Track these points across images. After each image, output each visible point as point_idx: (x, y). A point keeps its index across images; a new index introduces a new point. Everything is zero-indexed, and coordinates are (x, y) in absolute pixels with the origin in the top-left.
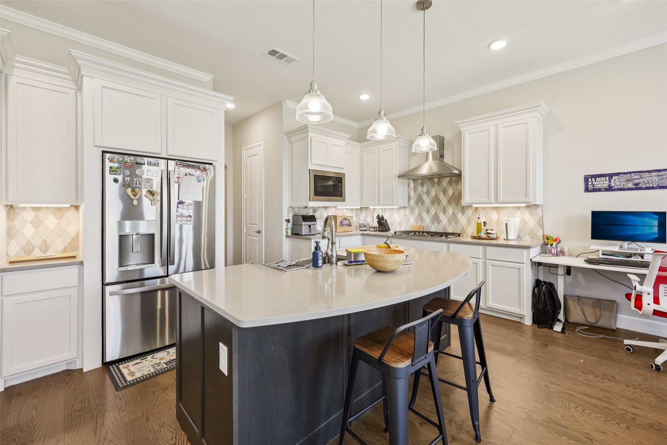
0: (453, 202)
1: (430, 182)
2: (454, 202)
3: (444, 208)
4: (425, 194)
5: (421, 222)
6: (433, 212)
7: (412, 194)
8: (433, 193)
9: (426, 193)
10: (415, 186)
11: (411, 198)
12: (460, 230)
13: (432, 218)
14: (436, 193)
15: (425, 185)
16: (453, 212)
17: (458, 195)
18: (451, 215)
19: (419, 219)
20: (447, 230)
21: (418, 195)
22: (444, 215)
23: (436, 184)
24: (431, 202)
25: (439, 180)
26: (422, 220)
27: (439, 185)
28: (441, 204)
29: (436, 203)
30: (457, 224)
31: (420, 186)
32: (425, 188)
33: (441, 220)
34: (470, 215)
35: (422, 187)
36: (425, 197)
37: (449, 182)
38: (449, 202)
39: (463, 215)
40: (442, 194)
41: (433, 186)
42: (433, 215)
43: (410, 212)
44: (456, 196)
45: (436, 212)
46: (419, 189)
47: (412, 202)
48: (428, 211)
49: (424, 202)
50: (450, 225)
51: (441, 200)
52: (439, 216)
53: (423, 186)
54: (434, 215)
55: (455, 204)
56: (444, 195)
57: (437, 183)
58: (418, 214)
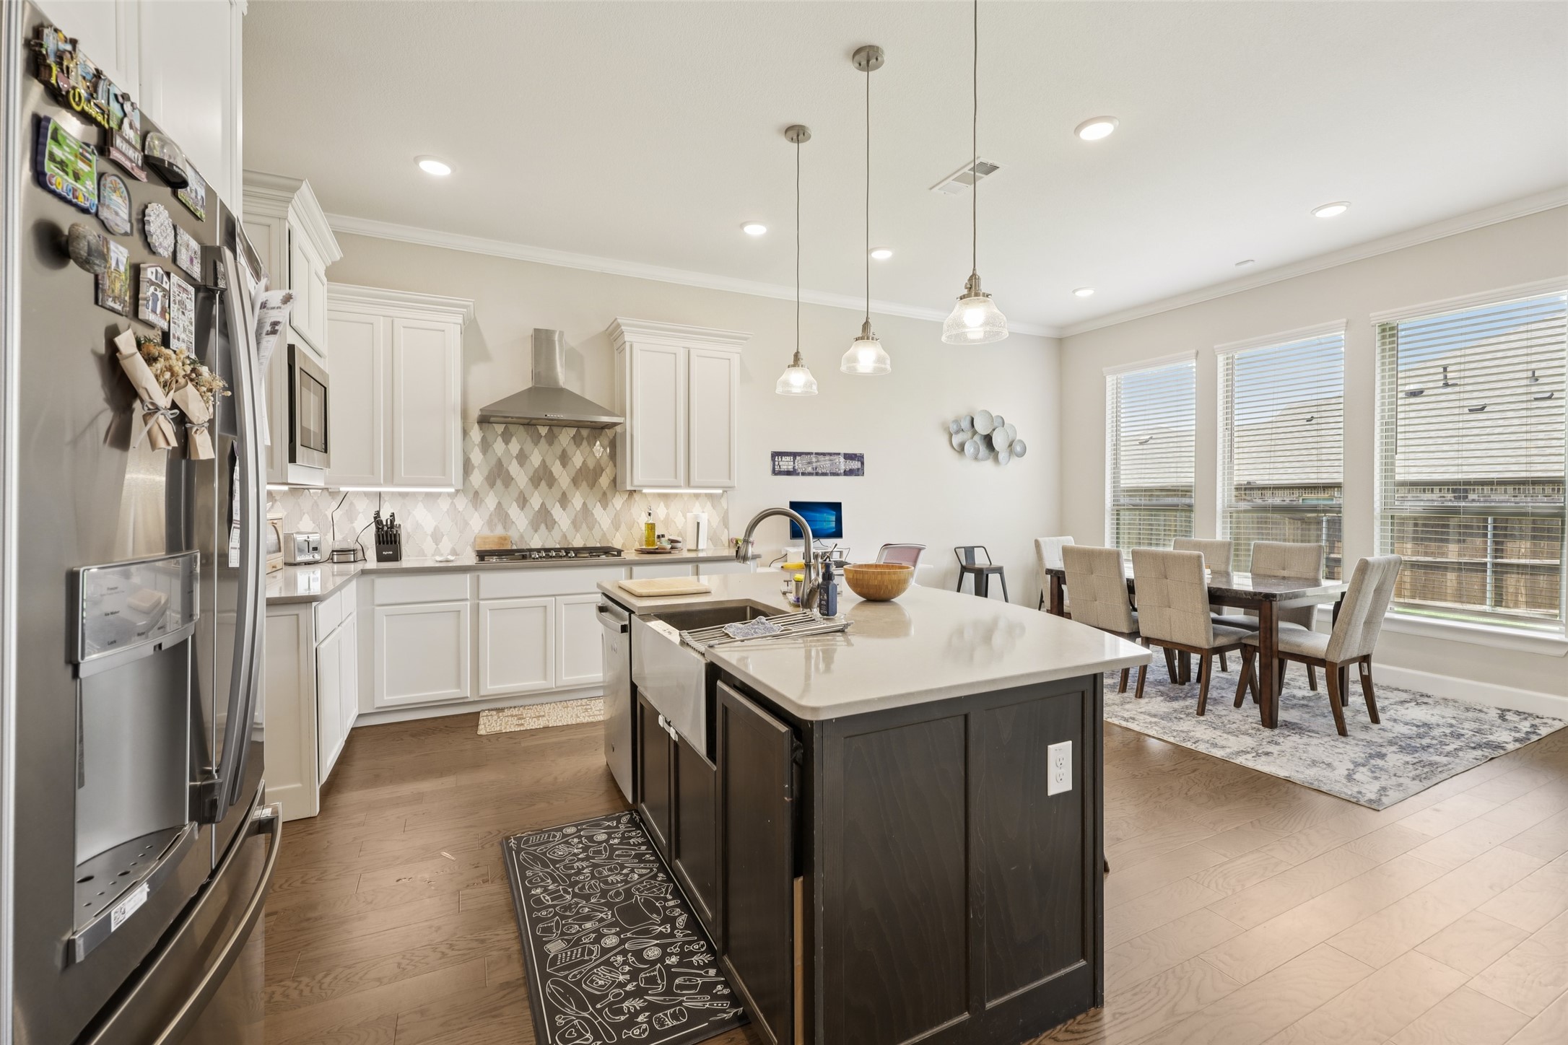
0: (582, 481)
1: (528, 434)
2: (584, 482)
3: (564, 494)
4: (515, 462)
5: (504, 528)
6: (535, 502)
7: (477, 457)
8: (536, 459)
9: (517, 458)
10: (484, 439)
11: (473, 467)
12: (598, 540)
13: (533, 517)
14: (543, 461)
15: (514, 439)
16: (584, 502)
17: (594, 468)
18: (578, 509)
19: (499, 520)
20: (569, 543)
21: (493, 462)
22: (564, 510)
23: (543, 440)
24: (531, 480)
25: (550, 430)
26: (505, 523)
27: (551, 443)
28: (556, 484)
29: (543, 483)
30: (591, 529)
31: (499, 439)
32: (514, 447)
33: (555, 522)
34: (618, 509)
35: (507, 442)
36: (514, 468)
37: (574, 438)
38: (575, 481)
39: (604, 509)
40: (558, 462)
41: (536, 444)
42: (536, 509)
43: (470, 505)
44: (590, 470)
45: (543, 504)
46: (499, 446)
47: (477, 478)
48: (523, 501)
49: (513, 479)
50: (577, 531)
51: (557, 477)
52: (552, 512)
53: (510, 441)
54: (539, 511)
55: (589, 486)
56: (564, 465)
57: (545, 436)
58: (495, 509)
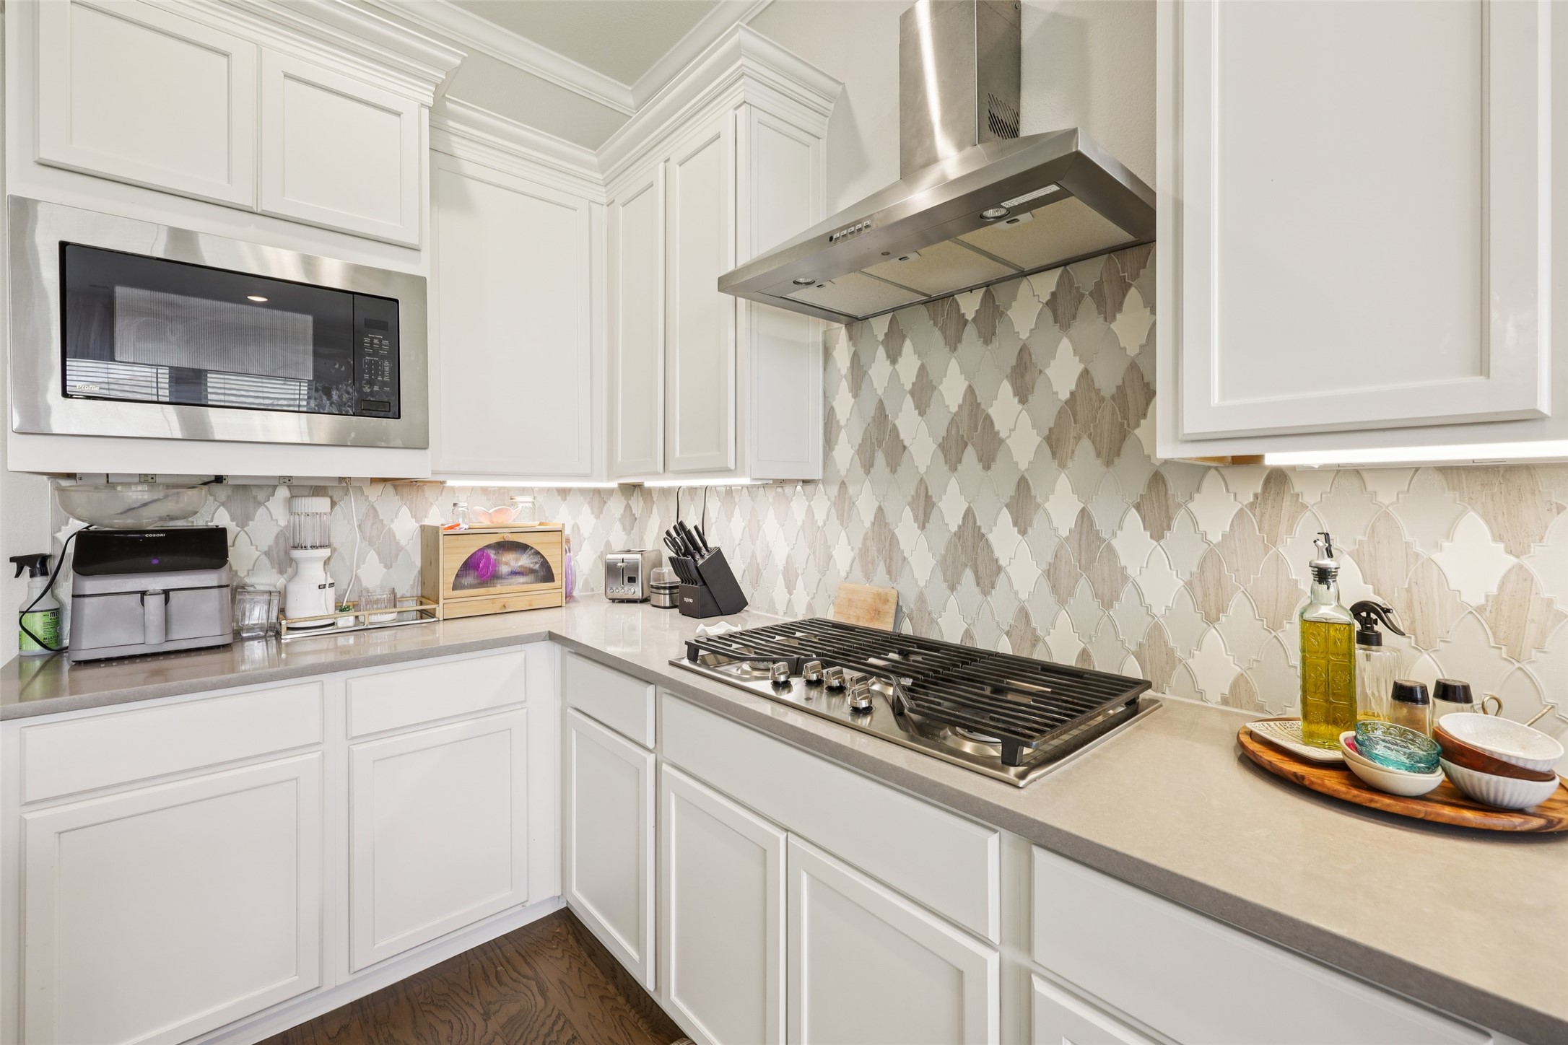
0: (1078, 438)
1: (935, 324)
2: (1086, 443)
3: (1023, 484)
4: (909, 402)
5: (889, 572)
6: (951, 509)
7: (844, 402)
8: (952, 391)
9: (912, 393)
10: (855, 359)
11: (839, 428)
12: (1133, 648)
13: (947, 550)
14: (971, 391)
15: (908, 346)
16: (1083, 511)
17: (1121, 389)
18: (1064, 533)
19: (879, 551)
20: (1036, 640)
21: (870, 410)
22: (1023, 532)
23: (970, 332)
24: (943, 447)
25: (989, 298)
26: (891, 559)
27: (988, 336)
28: (1000, 456)
29: (970, 454)
30: (1107, 603)
31: (881, 352)
32: (909, 364)
33: (999, 568)
34: (1215, 537)
35: (893, 357)
36: (907, 422)
37: (1053, 303)
38: (1054, 443)
39: (1158, 536)
40: (1006, 388)
41: (953, 342)
42: (954, 528)
43: (833, 511)
44: (1102, 399)
45: (969, 515)
46: (880, 369)
47: (845, 451)
48: (925, 507)
49: (905, 448)
50: (1062, 602)
51: (1003, 435)
52: (990, 537)
53: (900, 353)
54: (959, 535)
55: (1098, 454)
56: (1023, 395)
57: (974, 320)
58: (873, 524)
